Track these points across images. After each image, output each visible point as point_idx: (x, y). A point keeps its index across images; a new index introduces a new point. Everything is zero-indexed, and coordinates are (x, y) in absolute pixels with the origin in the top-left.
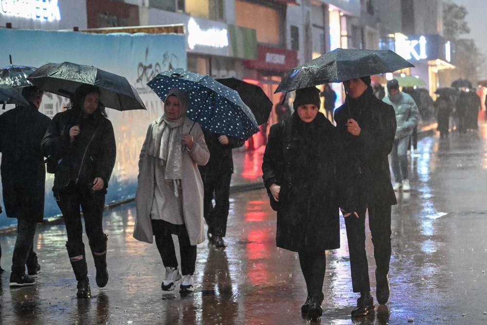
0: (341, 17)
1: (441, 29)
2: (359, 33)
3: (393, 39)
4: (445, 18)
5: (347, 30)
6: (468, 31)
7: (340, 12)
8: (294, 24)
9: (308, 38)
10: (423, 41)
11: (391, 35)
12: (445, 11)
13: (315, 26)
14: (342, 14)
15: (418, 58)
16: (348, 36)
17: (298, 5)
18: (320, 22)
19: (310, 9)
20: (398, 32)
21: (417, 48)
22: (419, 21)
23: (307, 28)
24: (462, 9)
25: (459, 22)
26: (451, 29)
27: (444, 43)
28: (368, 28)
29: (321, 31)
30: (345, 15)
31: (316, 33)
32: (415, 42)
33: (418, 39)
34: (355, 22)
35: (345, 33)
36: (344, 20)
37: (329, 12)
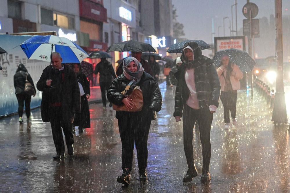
0: (127, 28)
1: (172, 33)
2: (135, 35)
3: (151, 38)
4: (174, 29)
5: (130, 34)
6: (184, 35)
7: (127, 26)
8: (106, 31)
9: (112, 38)
10: (164, 39)
11: (150, 36)
12: (174, 26)
13: (115, 32)
14: (128, 27)
15: (162, 46)
16: (130, 37)
17: (108, 23)
18: (118, 31)
19: (113, 25)
20: (153, 35)
21: (161, 42)
22: (162, 30)
23: (112, 33)
24: (182, 25)
25: (180, 31)
26: (177, 33)
27: (174, 39)
28: (139, 33)
29: (118, 35)
30: (129, 28)
31: (116, 36)
32: (160, 39)
33: (162, 38)
34: (134, 31)
35: (129, 35)
36: (129, 30)
37: (122, 26)
